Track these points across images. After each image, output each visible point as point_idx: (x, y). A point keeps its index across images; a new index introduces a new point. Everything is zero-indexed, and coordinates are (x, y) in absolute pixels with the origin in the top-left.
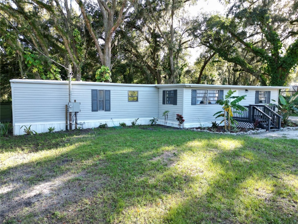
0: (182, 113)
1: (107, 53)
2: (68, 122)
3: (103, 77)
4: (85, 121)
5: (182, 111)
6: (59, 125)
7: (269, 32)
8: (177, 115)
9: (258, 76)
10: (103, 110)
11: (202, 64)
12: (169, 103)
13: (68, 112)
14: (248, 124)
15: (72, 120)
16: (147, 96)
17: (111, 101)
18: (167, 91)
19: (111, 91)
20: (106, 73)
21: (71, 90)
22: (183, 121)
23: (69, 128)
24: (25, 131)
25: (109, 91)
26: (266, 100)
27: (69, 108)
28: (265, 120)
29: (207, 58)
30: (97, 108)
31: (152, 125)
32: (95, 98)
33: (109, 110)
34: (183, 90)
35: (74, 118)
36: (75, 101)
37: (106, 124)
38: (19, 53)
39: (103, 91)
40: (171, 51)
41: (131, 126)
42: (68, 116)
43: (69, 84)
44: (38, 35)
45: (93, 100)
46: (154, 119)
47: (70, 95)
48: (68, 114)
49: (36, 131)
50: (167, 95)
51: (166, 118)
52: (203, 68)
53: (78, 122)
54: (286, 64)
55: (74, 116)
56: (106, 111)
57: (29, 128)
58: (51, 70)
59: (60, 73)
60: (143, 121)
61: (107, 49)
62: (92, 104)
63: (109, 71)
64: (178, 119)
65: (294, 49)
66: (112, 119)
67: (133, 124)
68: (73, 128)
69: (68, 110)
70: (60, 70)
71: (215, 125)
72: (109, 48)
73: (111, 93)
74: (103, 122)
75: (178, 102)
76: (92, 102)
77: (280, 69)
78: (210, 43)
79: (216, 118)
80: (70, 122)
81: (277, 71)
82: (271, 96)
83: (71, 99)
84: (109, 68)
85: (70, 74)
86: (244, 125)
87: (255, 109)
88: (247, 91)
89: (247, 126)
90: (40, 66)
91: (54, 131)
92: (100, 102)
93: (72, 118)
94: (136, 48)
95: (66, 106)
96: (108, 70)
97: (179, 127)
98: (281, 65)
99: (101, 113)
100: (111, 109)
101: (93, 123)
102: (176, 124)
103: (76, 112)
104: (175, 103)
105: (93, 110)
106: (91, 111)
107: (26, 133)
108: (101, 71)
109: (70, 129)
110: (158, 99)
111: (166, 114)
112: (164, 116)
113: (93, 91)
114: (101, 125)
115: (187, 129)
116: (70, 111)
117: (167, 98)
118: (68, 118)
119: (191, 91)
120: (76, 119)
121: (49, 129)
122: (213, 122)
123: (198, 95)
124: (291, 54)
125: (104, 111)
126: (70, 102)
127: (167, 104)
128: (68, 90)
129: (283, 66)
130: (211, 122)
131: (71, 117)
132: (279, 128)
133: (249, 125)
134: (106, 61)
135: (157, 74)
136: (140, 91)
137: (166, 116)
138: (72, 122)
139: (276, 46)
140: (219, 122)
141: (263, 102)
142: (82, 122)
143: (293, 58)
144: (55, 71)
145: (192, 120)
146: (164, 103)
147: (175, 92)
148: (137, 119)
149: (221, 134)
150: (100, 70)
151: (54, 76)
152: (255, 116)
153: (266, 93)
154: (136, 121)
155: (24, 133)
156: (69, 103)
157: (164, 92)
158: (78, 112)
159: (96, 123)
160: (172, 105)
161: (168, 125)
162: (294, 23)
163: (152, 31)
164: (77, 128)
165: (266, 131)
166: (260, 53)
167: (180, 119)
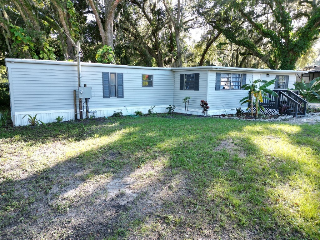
0: (206, 99)
1: (109, 30)
2: (78, 111)
3: (104, 59)
4: (97, 110)
5: (206, 97)
6: (67, 114)
7: (281, 12)
8: (201, 101)
9: (267, 61)
10: (116, 96)
11: (204, 47)
12: (188, 88)
13: (77, 98)
14: (274, 110)
15: (83, 107)
16: (162, 81)
17: (124, 86)
18: (185, 75)
19: (124, 75)
20: (109, 53)
21: (81, 73)
22: (208, 108)
23: (78, 117)
24: (29, 120)
25: (122, 74)
26: (284, 86)
27: (80, 94)
28: (290, 106)
29: (209, 40)
30: (109, 94)
31: (169, 113)
32: (107, 83)
33: (122, 97)
34: (207, 74)
35: (85, 106)
36: (85, 85)
37: (121, 113)
38: (4, 26)
39: (115, 74)
40: (177, 30)
41: (148, 114)
42: (78, 103)
43: (78, 65)
44: (25, 5)
45: (104, 85)
46: (170, 106)
47: (79, 78)
48: (78, 101)
49: (43, 121)
50: (186, 80)
51: (187, 105)
52: (205, 51)
53: (90, 110)
54: (298, 48)
55: (85, 103)
56: (118, 97)
57: (35, 118)
58: (45, 49)
59: (55, 53)
60: (159, 109)
61: (109, 26)
62: (103, 90)
63: (112, 52)
64: (202, 106)
65: (307, 31)
66: (125, 107)
67: (150, 111)
68: (84, 117)
69: (77, 96)
70: (54, 50)
71: (239, 113)
72: (111, 24)
73: (124, 77)
74: (117, 110)
75: (200, 87)
76: (103, 87)
77: (291, 53)
78: (216, 23)
79: (241, 104)
80: (81, 110)
81: (287, 55)
82: (289, 81)
83: (80, 83)
84: (112, 48)
85: (80, 52)
86: (269, 111)
87: (281, 95)
88: (268, 76)
89: (272, 113)
90: (31, 44)
91: (63, 121)
92: (112, 87)
93: (83, 106)
94: (134, 25)
95: (75, 91)
96: (111, 50)
97: (203, 115)
98: (293, 49)
99: (113, 100)
100: (124, 95)
101: (105, 111)
102: (199, 111)
103: (87, 99)
104: (196, 88)
105: (104, 97)
106: (102, 98)
107: (30, 124)
108: (103, 51)
109: (80, 118)
110: (174, 84)
111: (186, 100)
112: (185, 103)
113: (104, 74)
114: (115, 114)
115: (212, 117)
116: (81, 97)
117: (185, 82)
118: (78, 106)
119: (215, 75)
120: (87, 107)
121: (57, 119)
122: (237, 109)
123: (222, 79)
124: (303, 37)
125: (116, 98)
126: (80, 86)
127: (185, 89)
128: (77, 73)
129: (295, 50)
130: (235, 109)
131: (81, 105)
132: (304, 114)
133: (275, 112)
134: (108, 40)
135: (158, 57)
136: (156, 75)
137: (187, 103)
138: (82, 110)
139: (287, 28)
140: (244, 108)
141: (281, 87)
142: (93, 110)
143: (305, 41)
144: (49, 50)
145: (215, 107)
146: (181, 88)
147: (197, 75)
148: (153, 106)
149: (254, 120)
150: (101, 50)
151: (48, 56)
152: (281, 102)
153: (285, 78)
154: (152, 109)
155: (29, 124)
156: (79, 88)
157: (182, 76)
158: (90, 99)
159: (108, 111)
160: (193, 91)
161: (189, 113)
162: (303, 4)
163: (152, 7)
164: (88, 118)
165: (294, 117)
166: (270, 35)
167: (204, 105)
